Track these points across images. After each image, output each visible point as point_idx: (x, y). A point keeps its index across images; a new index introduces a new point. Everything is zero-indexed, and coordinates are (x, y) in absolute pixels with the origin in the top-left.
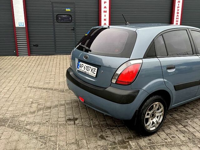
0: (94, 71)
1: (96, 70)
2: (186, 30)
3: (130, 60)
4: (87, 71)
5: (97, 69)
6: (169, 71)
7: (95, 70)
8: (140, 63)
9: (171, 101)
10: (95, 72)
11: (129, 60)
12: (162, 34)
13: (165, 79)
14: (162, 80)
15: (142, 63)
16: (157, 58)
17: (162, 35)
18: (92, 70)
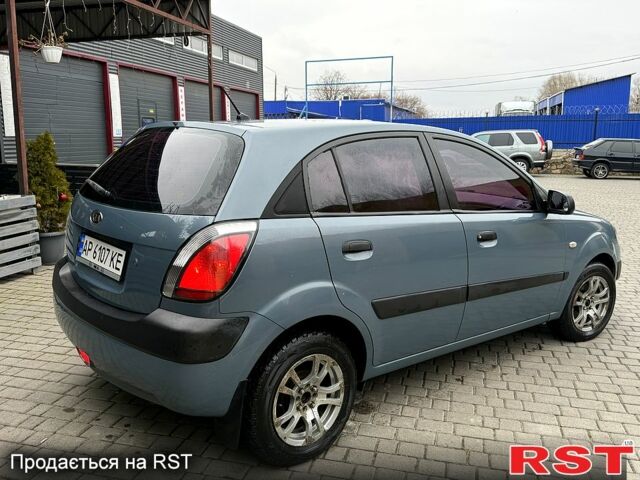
0: (118, 261)
1: (122, 259)
2: (418, 138)
3: (217, 223)
4: (99, 263)
5: (124, 253)
6: (351, 257)
7: (120, 258)
8: (249, 233)
9: (369, 356)
10: (120, 266)
11: (213, 223)
12: (330, 147)
13: (338, 280)
14: (329, 284)
15: (257, 231)
16: (312, 217)
17: (330, 149)
18: (112, 259)
